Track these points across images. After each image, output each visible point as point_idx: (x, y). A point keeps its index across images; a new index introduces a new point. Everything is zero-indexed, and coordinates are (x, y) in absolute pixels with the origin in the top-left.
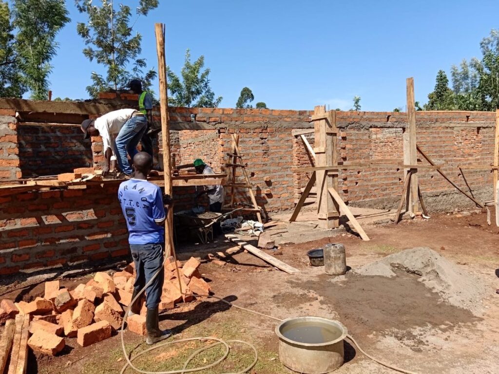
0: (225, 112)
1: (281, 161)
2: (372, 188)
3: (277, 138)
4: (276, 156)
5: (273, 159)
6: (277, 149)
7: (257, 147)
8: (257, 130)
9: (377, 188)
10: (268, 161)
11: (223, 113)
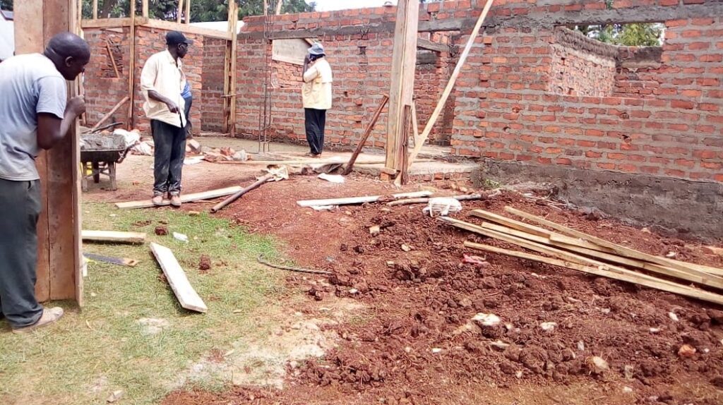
0: (323, 16)
1: (380, 79)
2: (541, 144)
3: (379, 47)
4: (375, 72)
5: (370, 76)
6: (377, 62)
7: (353, 58)
8: (355, 37)
9: (554, 145)
10: (364, 77)
11: (320, 17)
